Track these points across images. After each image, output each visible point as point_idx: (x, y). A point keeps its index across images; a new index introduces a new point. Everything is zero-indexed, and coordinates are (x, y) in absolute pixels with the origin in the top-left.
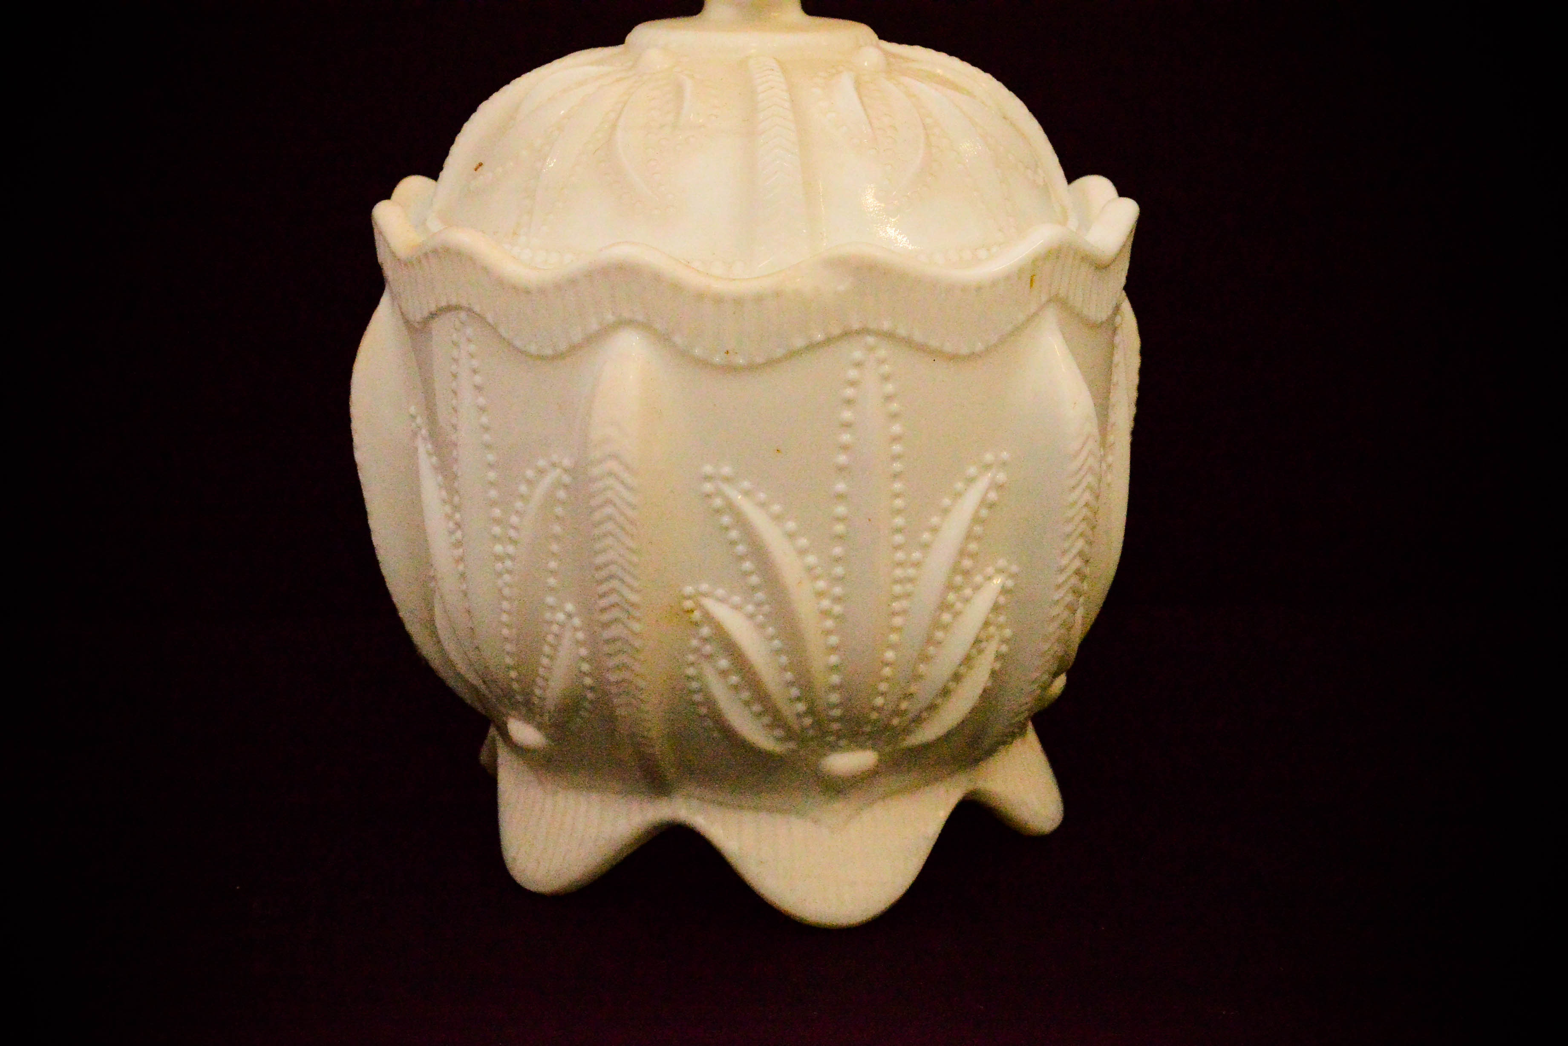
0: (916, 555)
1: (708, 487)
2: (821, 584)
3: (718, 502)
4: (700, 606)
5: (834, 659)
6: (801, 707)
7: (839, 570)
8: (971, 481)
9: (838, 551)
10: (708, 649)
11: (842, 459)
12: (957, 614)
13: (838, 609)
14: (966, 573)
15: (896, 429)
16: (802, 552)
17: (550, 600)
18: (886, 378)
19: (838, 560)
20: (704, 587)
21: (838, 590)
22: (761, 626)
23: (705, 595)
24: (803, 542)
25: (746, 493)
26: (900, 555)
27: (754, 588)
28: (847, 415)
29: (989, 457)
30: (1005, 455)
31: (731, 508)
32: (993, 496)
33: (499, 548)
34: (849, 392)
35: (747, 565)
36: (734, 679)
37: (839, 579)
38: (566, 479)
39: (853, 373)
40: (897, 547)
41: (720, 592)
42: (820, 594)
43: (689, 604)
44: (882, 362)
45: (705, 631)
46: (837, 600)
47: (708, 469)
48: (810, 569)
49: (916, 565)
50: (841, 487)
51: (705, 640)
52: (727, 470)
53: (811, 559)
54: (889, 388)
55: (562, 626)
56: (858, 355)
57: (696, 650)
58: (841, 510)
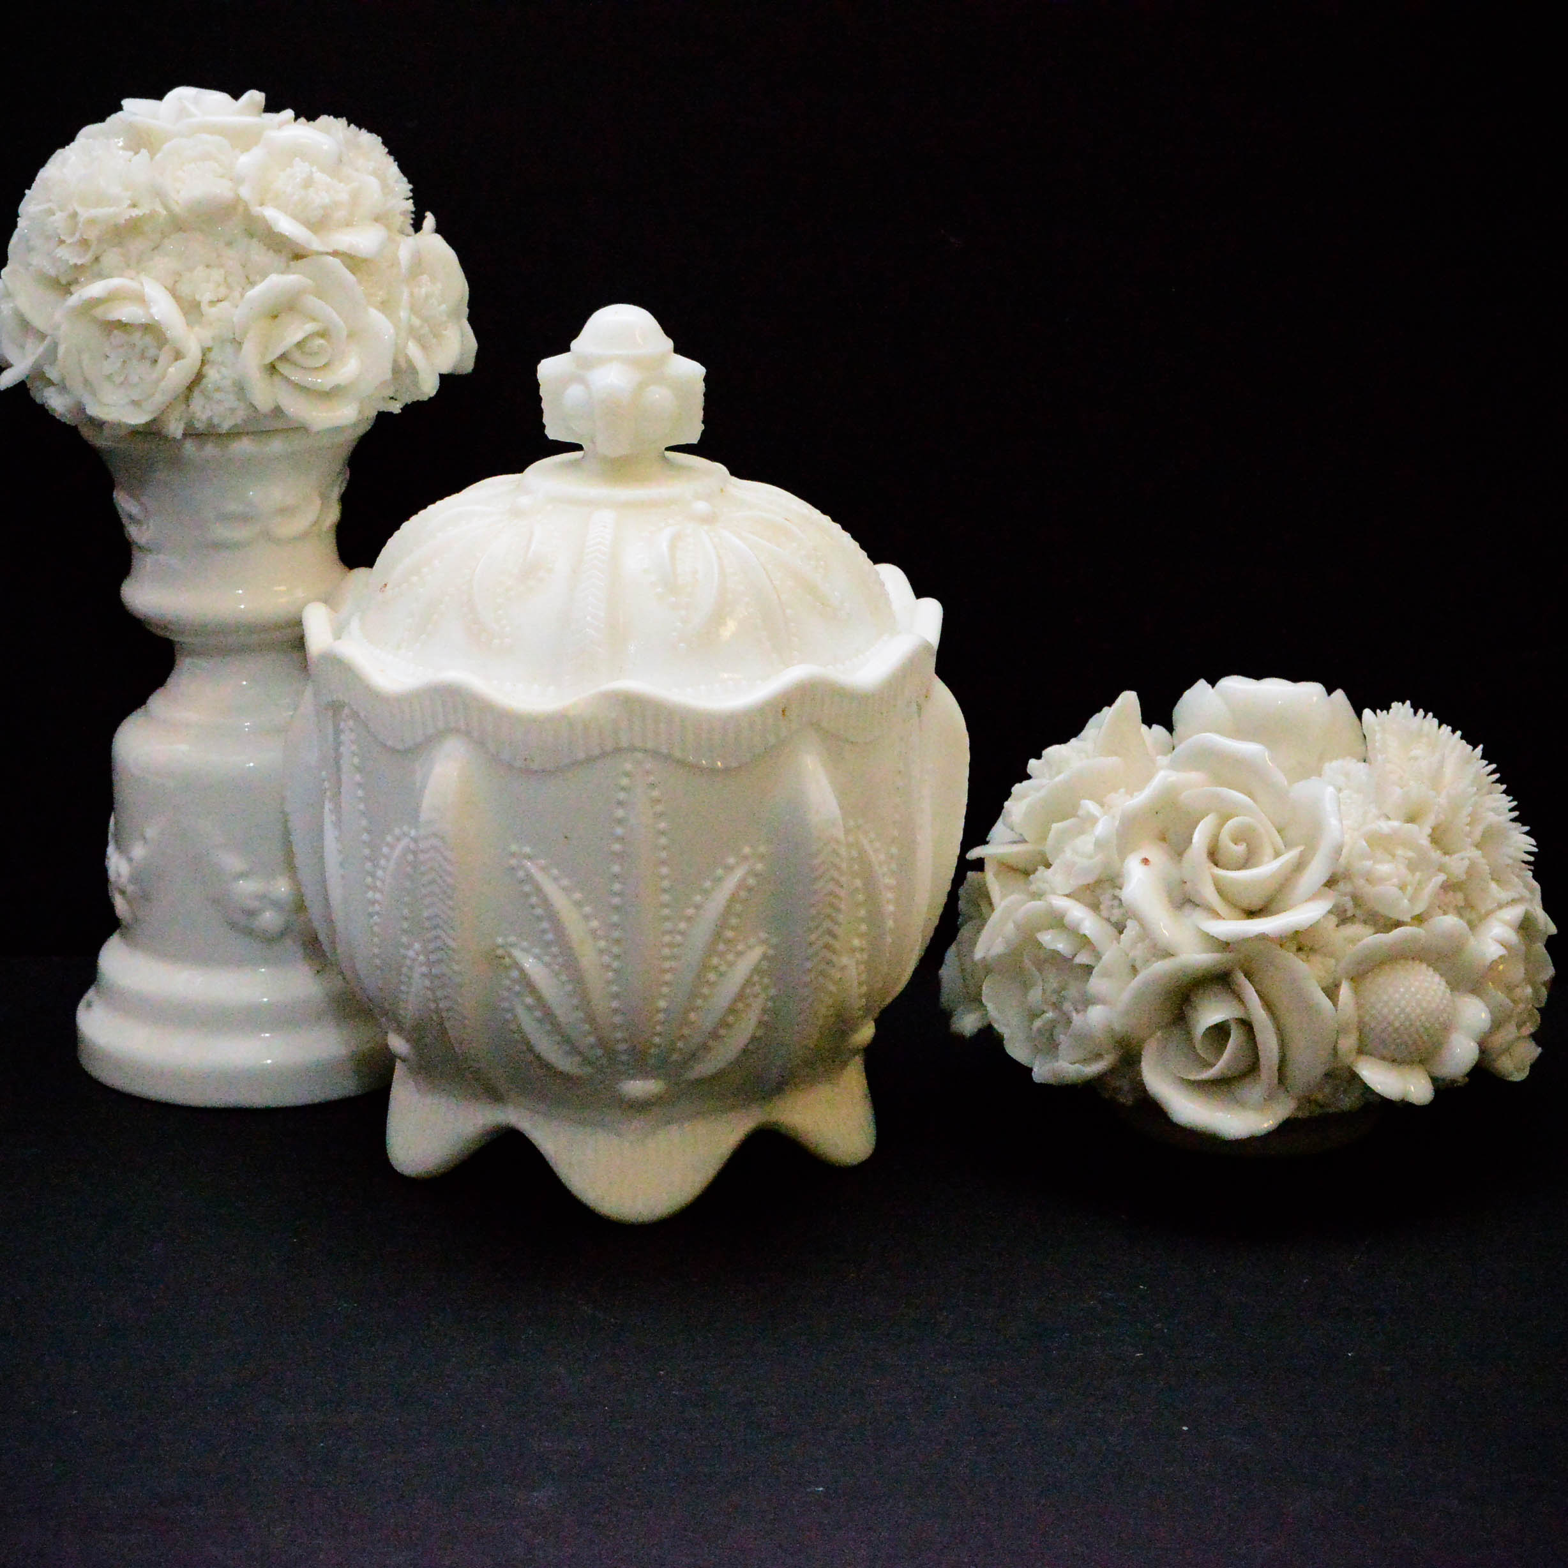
0: (682, 926)
1: (513, 862)
2: (602, 944)
3: (521, 874)
4: (510, 956)
5: (615, 1004)
6: (592, 1039)
7: (616, 934)
8: (729, 869)
9: (615, 918)
10: (517, 988)
11: (617, 847)
12: (722, 975)
13: (615, 964)
14: (728, 941)
15: (662, 825)
16: (587, 918)
17: (404, 939)
18: (652, 786)
19: (615, 926)
20: (512, 939)
21: (616, 950)
22: (557, 974)
23: (512, 945)
24: (587, 909)
25: (543, 869)
26: (668, 925)
27: (548, 944)
28: (620, 813)
29: (747, 850)
30: (762, 849)
31: (529, 878)
32: (751, 881)
33: (370, 894)
34: (622, 796)
35: (545, 925)
36: (538, 1014)
37: (618, 941)
38: (412, 846)
39: (625, 781)
40: (667, 918)
41: (525, 944)
42: (601, 952)
43: (500, 952)
44: (648, 773)
45: (515, 974)
46: (617, 957)
47: (514, 848)
48: (593, 932)
49: (682, 933)
50: (616, 869)
51: (514, 981)
52: (527, 850)
53: (595, 924)
54: (655, 793)
55: (414, 960)
56: (628, 766)
57: (509, 989)
58: (617, 887)
